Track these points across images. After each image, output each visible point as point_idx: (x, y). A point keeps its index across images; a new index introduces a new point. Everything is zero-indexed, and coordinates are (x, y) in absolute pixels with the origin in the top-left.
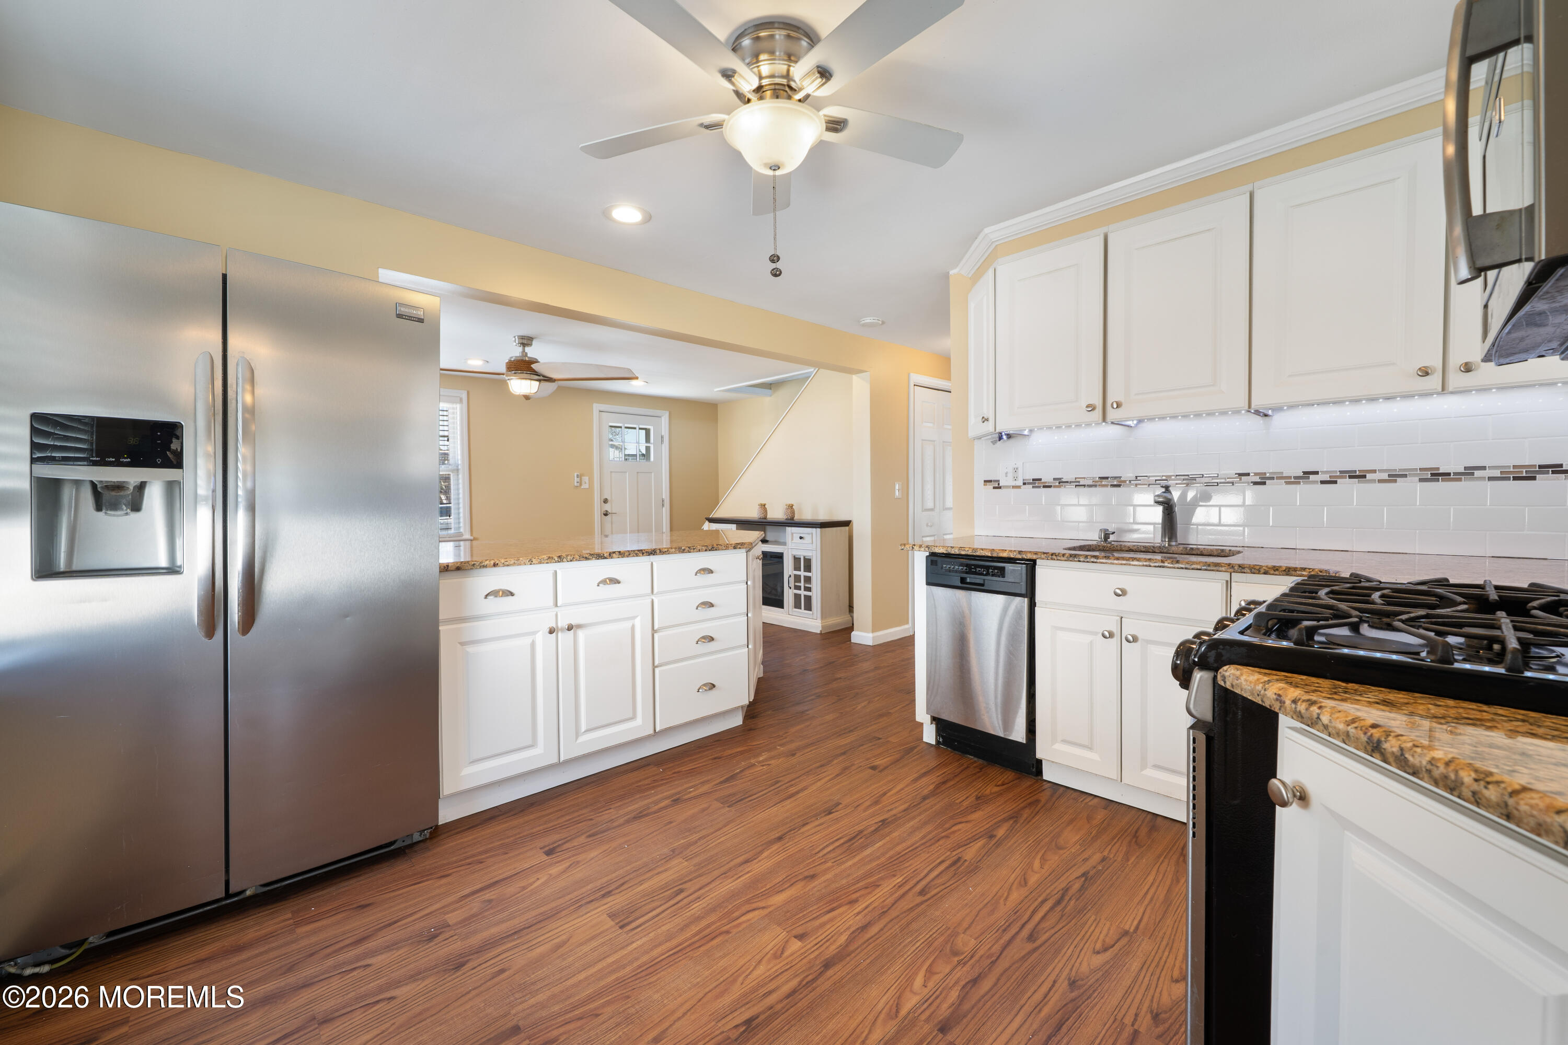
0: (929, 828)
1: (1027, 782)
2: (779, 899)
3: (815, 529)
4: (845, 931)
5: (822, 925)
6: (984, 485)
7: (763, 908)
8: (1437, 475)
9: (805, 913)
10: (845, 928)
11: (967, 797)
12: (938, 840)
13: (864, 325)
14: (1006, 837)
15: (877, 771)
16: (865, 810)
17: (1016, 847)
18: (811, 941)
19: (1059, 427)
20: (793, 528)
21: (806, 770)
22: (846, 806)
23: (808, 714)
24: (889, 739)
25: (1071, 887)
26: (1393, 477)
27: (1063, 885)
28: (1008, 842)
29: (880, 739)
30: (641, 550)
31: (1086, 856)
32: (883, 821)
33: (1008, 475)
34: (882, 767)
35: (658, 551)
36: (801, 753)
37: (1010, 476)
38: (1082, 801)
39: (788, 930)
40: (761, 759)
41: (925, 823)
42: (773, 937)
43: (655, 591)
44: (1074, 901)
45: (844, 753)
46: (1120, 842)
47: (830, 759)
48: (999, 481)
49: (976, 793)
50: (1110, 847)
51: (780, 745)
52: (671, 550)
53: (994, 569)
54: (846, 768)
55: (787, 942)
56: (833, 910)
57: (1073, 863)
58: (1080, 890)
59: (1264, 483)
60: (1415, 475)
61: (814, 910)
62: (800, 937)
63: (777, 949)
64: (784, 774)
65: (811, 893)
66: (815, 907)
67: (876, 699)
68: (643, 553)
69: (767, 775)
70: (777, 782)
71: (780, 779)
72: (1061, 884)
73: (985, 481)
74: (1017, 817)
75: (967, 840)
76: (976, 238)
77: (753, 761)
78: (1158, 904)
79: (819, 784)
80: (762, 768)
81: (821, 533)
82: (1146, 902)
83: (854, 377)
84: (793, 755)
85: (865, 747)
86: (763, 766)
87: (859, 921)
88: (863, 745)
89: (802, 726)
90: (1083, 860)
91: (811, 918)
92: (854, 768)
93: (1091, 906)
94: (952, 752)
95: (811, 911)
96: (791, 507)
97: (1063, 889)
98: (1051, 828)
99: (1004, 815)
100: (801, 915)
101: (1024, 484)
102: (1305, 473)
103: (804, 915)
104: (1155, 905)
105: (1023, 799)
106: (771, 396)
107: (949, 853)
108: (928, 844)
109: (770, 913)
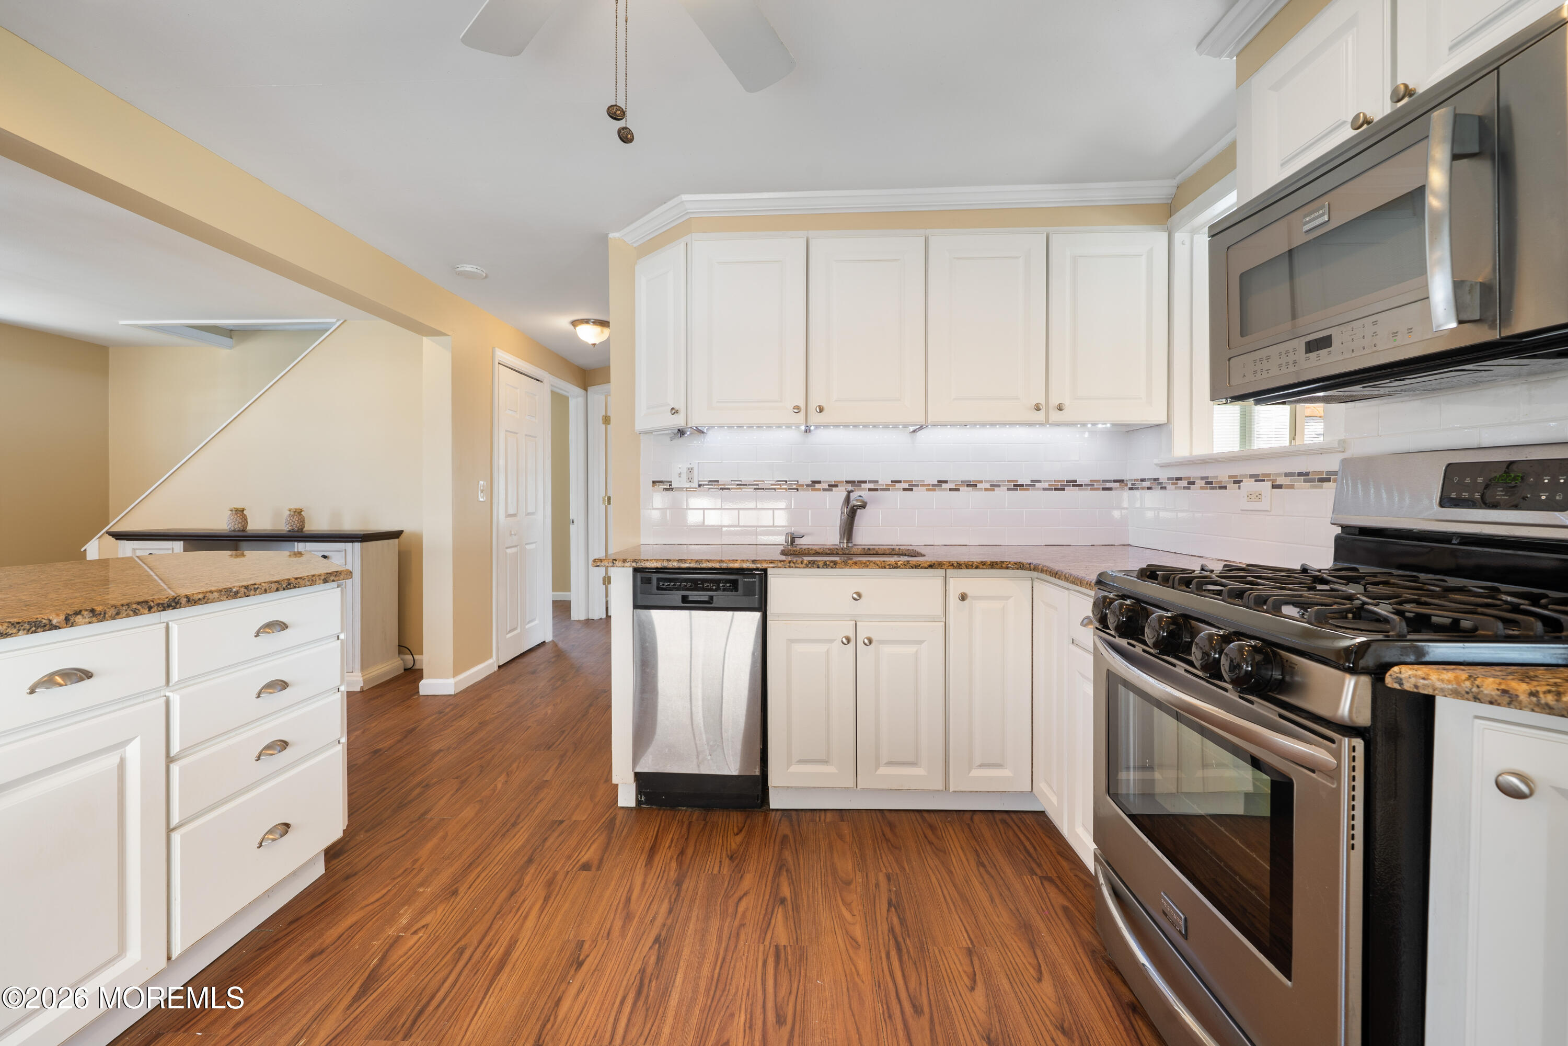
0: (715, 924)
1: (759, 819)
3: (350, 544)
6: (653, 486)
8: (1017, 486)
11: (720, 862)
12: (738, 934)
13: (460, 274)
14: (796, 894)
15: (594, 869)
16: (623, 935)
17: (814, 903)
19: (740, 427)
20: (308, 544)
21: (495, 909)
22: (595, 942)
23: (432, 819)
24: (574, 818)
25: (892, 924)
26: (994, 486)
27: (886, 927)
28: (803, 900)
29: (561, 822)
30: (147, 602)
31: (874, 882)
32: (657, 940)
33: (682, 476)
34: (596, 863)
35: (184, 601)
36: (466, 885)
37: (684, 476)
38: (820, 821)
40: (404, 921)
41: (707, 918)
43: (175, 677)
44: (908, 940)
45: (530, 861)
46: (882, 851)
47: (517, 877)
48: (671, 482)
49: (724, 855)
50: (880, 861)
51: (421, 885)
52: (211, 596)
53: (726, 583)
54: (550, 883)
57: (872, 897)
58: (901, 924)
59: (912, 490)
60: (1004, 486)
64: (461, 933)
67: (515, 766)
68: (150, 608)
69: (436, 946)
70: (461, 952)
71: (462, 943)
72: (883, 927)
73: (654, 482)
74: (784, 865)
75: (764, 918)
76: (665, 203)
77: (391, 932)
78: (962, 907)
79: (530, 923)
80: (416, 937)
81: (362, 549)
82: (952, 908)
83: (426, 341)
84: (455, 893)
85: (551, 840)
86: (415, 932)
88: (546, 839)
89: (435, 840)
90: (876, 887)
92: (560, 877)
93: (923, 937)
94: (659, 810)
96: (298, 513)
97: (889, 931)
98: (822, 863)
99: (772, 867)
101: (700, 486)
102: (939, 482)
104: (959, 906)
105: (772, 841)
106: (231, 348)
107: (761, 948)
108: (732, 947)
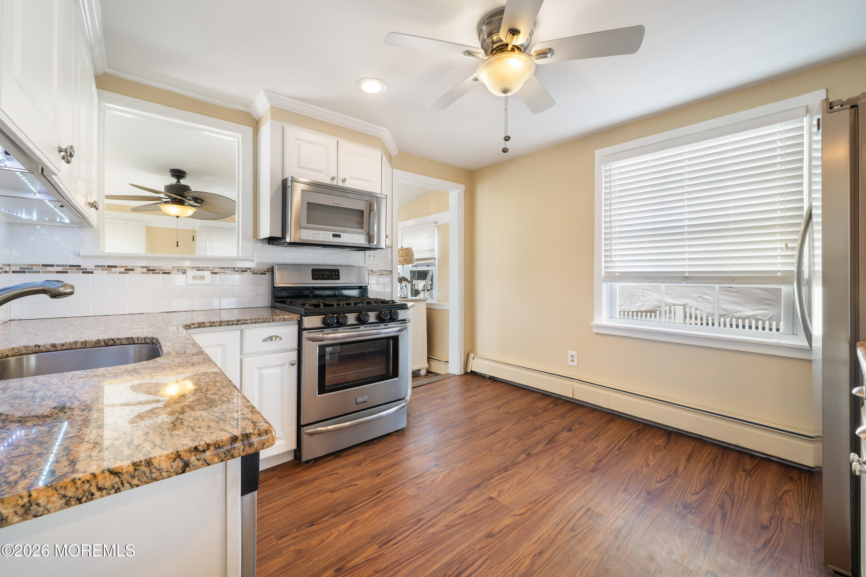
2: (507, 521)
4: (469, 500)
5: (480, 504)
7: (515, 515)
9: (491, 511)
10: (469, 502)
18: (486, 496)
39: (498, 503)
42: (505, 500)
55: (498, 497)
56: (475, 512)
61: (486, 513)
62: (491, 498)
63: (502, 493)
65: (489, 523)
66: (485, 514)
87: (460, 505)
91: (487, 508)
95: (487, 512)
100: (493, 510)
103: (491, 510)
109: (510, 512)
